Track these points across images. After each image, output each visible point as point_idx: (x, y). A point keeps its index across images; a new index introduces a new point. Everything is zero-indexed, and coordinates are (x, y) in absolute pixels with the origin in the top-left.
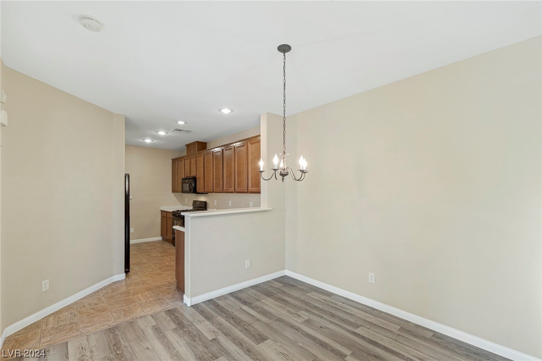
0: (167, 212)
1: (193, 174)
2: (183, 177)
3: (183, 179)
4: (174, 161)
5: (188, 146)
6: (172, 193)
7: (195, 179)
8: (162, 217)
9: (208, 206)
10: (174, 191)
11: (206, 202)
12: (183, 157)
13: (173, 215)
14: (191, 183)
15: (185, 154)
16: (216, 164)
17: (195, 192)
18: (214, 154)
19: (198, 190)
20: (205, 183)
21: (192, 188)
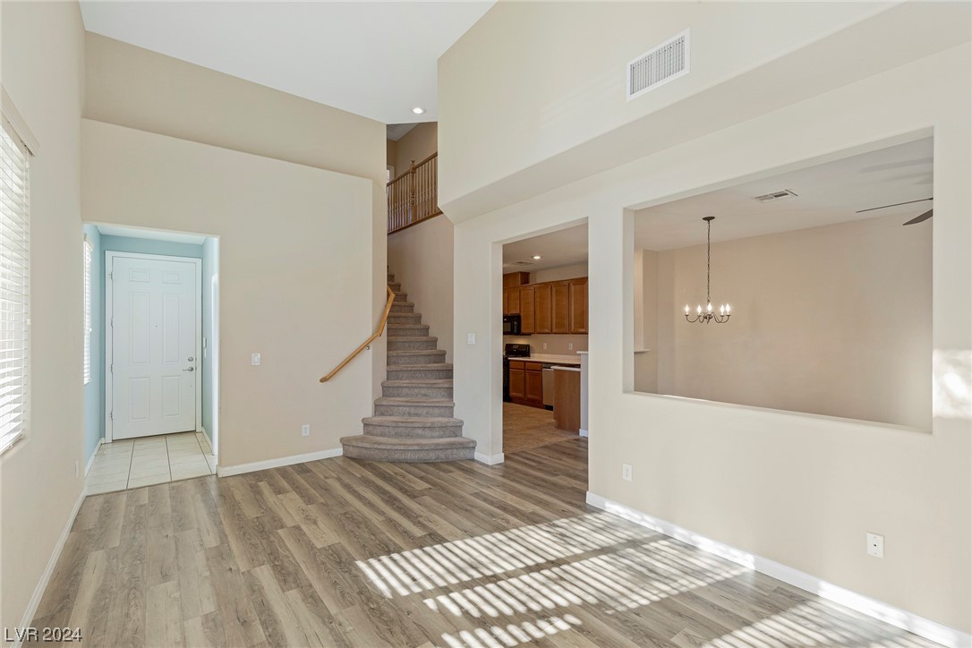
1: (514, 311)
7: (519, 317)
9: (532, 350)
11: (529, 345)
14: (513, 323)
16: (557, 301)
17: (519, 333)
18: (554, 289)
19: (523, 331)
20: (538, 322)
21: (516, 328)
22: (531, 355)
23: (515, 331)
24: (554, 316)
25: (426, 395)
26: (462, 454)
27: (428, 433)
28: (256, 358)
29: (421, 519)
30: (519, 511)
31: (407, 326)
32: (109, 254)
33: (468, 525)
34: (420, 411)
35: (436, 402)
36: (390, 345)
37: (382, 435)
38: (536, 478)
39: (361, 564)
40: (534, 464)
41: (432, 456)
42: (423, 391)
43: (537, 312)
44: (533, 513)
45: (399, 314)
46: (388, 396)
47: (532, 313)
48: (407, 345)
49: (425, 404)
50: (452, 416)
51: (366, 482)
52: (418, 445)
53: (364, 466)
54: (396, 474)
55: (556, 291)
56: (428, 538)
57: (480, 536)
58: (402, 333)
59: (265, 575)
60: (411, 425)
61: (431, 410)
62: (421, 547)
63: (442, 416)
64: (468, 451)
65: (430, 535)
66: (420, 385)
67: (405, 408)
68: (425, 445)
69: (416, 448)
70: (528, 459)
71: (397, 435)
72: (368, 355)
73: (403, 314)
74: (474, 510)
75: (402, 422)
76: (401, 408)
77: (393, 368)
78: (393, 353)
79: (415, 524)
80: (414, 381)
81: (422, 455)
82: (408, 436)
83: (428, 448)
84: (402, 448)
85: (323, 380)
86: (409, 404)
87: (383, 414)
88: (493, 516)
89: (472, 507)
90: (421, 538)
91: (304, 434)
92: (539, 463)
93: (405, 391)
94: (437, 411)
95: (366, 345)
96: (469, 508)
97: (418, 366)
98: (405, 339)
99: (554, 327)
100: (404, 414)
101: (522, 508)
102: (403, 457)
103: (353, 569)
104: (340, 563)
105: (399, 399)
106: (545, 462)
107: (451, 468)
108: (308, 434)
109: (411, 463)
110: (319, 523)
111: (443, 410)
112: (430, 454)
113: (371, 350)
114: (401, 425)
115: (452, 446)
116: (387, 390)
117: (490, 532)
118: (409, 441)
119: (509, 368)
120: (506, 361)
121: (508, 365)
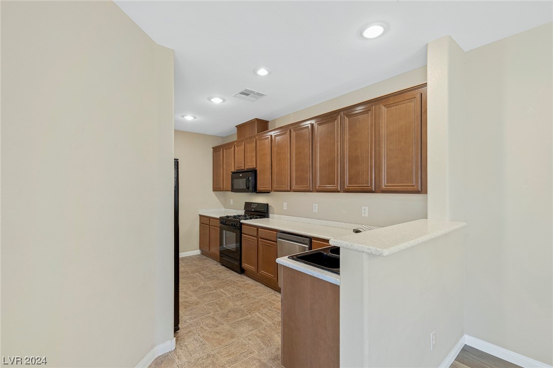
0: (210, 218)
1: (250, 165)
2: (233, 170)
3: (233, 173)
4: (216, 150)
5: (240, 128)
6: (213, 193)
7: (254, 172)
8: (202, 223)
9: (270, 210)
10: (215, 189)
11: (268, 204)
12: (232, 143)
13: (221, 223)
14: (248, 179)
15: (235, 139)
16: (297, 148)
17: (255, 190)
18: (293, 134)
19: (259, 188)
20: (275, 177)
21: (251, 185)
22: (271, 215)
23: (251, 188)
24: (294, 168)
43: (274, 164)
47: (269, 166)
55: (297, 136)
99: (294, 182)
119: (241, 233)
120: (238, 225)
121: (241, 229)
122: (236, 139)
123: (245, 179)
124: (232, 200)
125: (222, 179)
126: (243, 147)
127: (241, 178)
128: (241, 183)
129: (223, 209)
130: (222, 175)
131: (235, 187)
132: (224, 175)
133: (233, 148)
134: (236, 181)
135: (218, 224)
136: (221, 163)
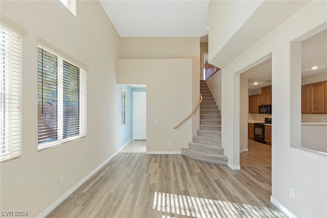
1: (268, 103)
2: (259, 105)
3: (260, 106)
4: (250, 97)
5: (263, 88)
6: (249, 114)
10: (250, 112)
13: (255, 125)
17: (271, 113)
21: (269, 111)
25: (212, 137)
26: (222, 162)
27: (209, 151)
28: (155, 120)
29: (187, 184)
30: (229, 193)
31: (211, 110)
32: (133, 92)
33: (203, 192)
34: (209, 142)
35: (214, 140)
36: (201, 117)
37: (194, 149)
38: (251, 181)
39: (156, 193)
40: (255, 174)
41: (209, 161)
42: (211, 135)
44: (236, 197)
45: (209, 106)
46: (199, 136)
48: (210, 117)
49: (210, 140)
50: (221, 146)
51: (181, 165)
52: (203, 155)
53: (185, 159)
54: (193, 164)
56: (183, 193)
57: (203, 198)
58: (209, 113)
59: (131, 186)
60: (203, 147)
61: (212, 143)
62: (178, 195)
63: (217, 146)
64: (224, 161)
65: (185, 191)
66: (210, 133)
67: (203, 141)
68: (206, 156)
69: (203, 156)
70: (254, 171)
71: (199, 150)
72: (190, 121)
73: (211, 106)
74: (210, 187)
75: (200, 146)
76: (202, 141)
77: (202, 125)
78: (202, 120)
79: (184, 185)
80: (209, 131)
81: (205, 160)
82: (202, 151)
83: (207, 157)
84: (198, 155)
85: (175, 128)
86: (204, 139)
87: (196, 142)
88: (216, 192)
89: (210, 185)
90: (181, 191)
91: (169, 145)
92: (259, 174)
93: (205, 134)
94: (215, 143)
95: (189, 117)
96: (208, 185)
97: (211, 125)
98: (209, 115)
100: (203, 143)
101: (232, 193)
102: (198, 159)
103: (152, 194)
104: (151, 190)
105: (202, 137)
106: (262, 174)
107: (214, 167)
108: (170, 145)
109: (201, 162)
110: (157, 175)
111: (217, 143)
112: (208, 159)
113: (191, 119)
114: (199, 146)
115: (217, 158)
116: (199, 134)
117: (209, 198)
118: (201, 153)
119: (264, 129)
120: (263, 126)
121: (264, 127)
122: (261, 93)
123: (266, 109)
124: (258, 117)
125: (254, 109)
126: (264, 96)
127: (264, 108)
128: (264, 110)
129: (253, 121)
130: (254, 107)
131: (260, 112)
132: (255, 107)
133: (259, 96)
134: (261, 109)
135: (253, 126)
136: (254, 102)
